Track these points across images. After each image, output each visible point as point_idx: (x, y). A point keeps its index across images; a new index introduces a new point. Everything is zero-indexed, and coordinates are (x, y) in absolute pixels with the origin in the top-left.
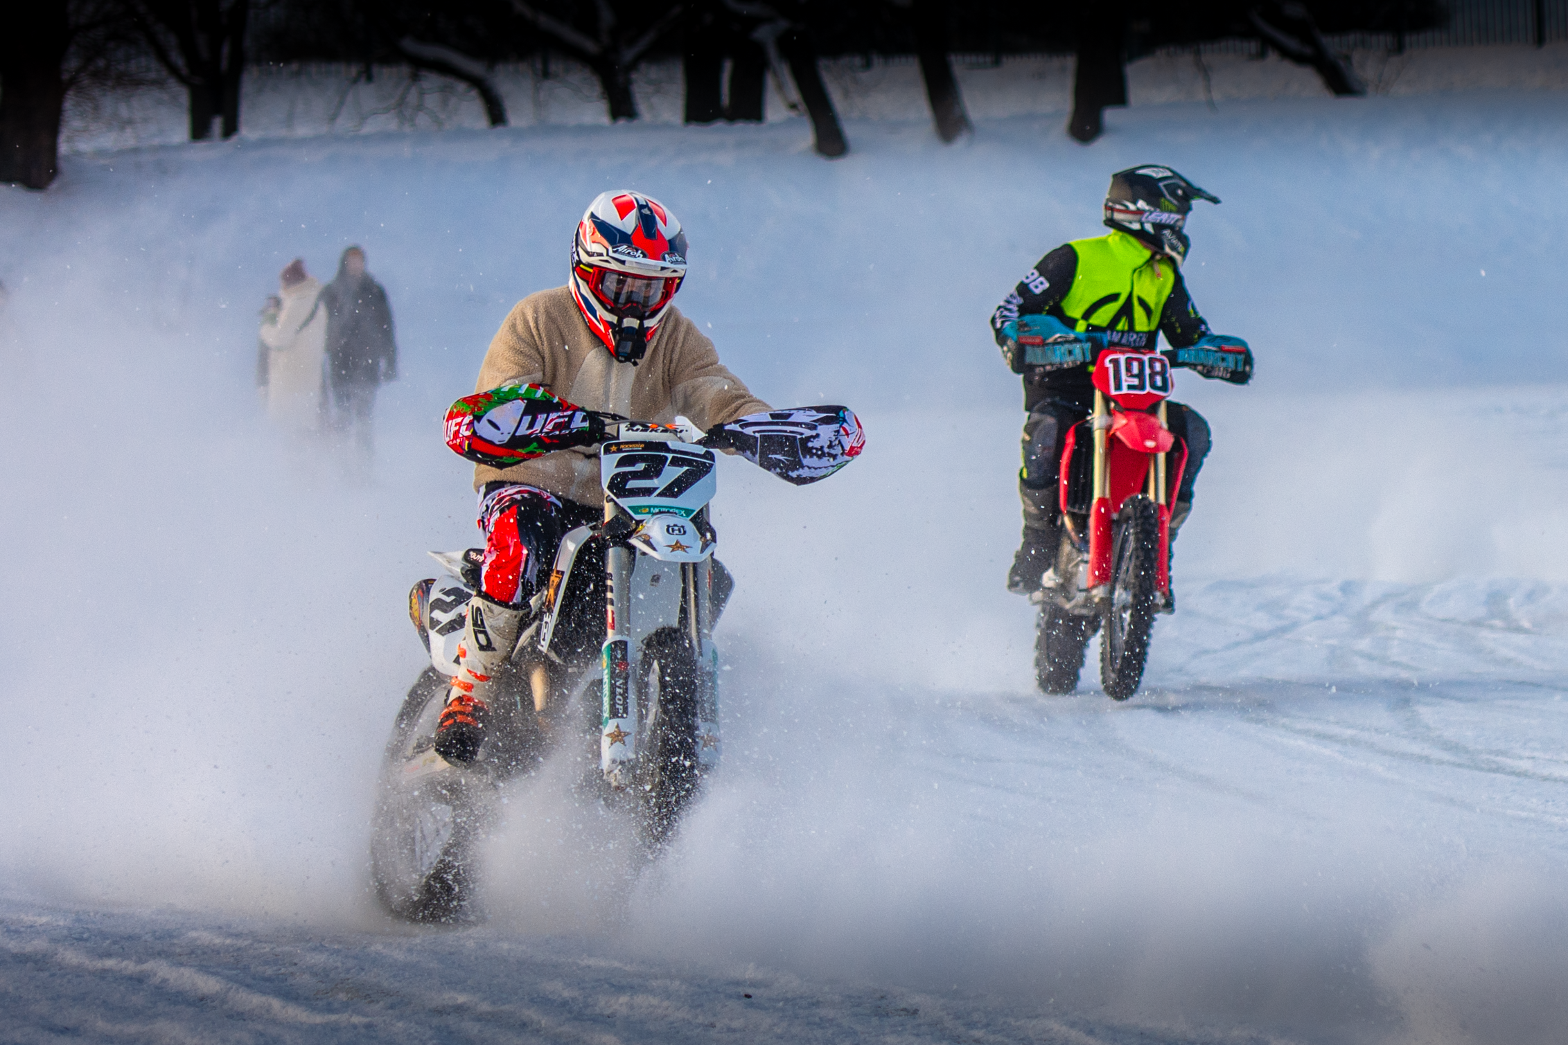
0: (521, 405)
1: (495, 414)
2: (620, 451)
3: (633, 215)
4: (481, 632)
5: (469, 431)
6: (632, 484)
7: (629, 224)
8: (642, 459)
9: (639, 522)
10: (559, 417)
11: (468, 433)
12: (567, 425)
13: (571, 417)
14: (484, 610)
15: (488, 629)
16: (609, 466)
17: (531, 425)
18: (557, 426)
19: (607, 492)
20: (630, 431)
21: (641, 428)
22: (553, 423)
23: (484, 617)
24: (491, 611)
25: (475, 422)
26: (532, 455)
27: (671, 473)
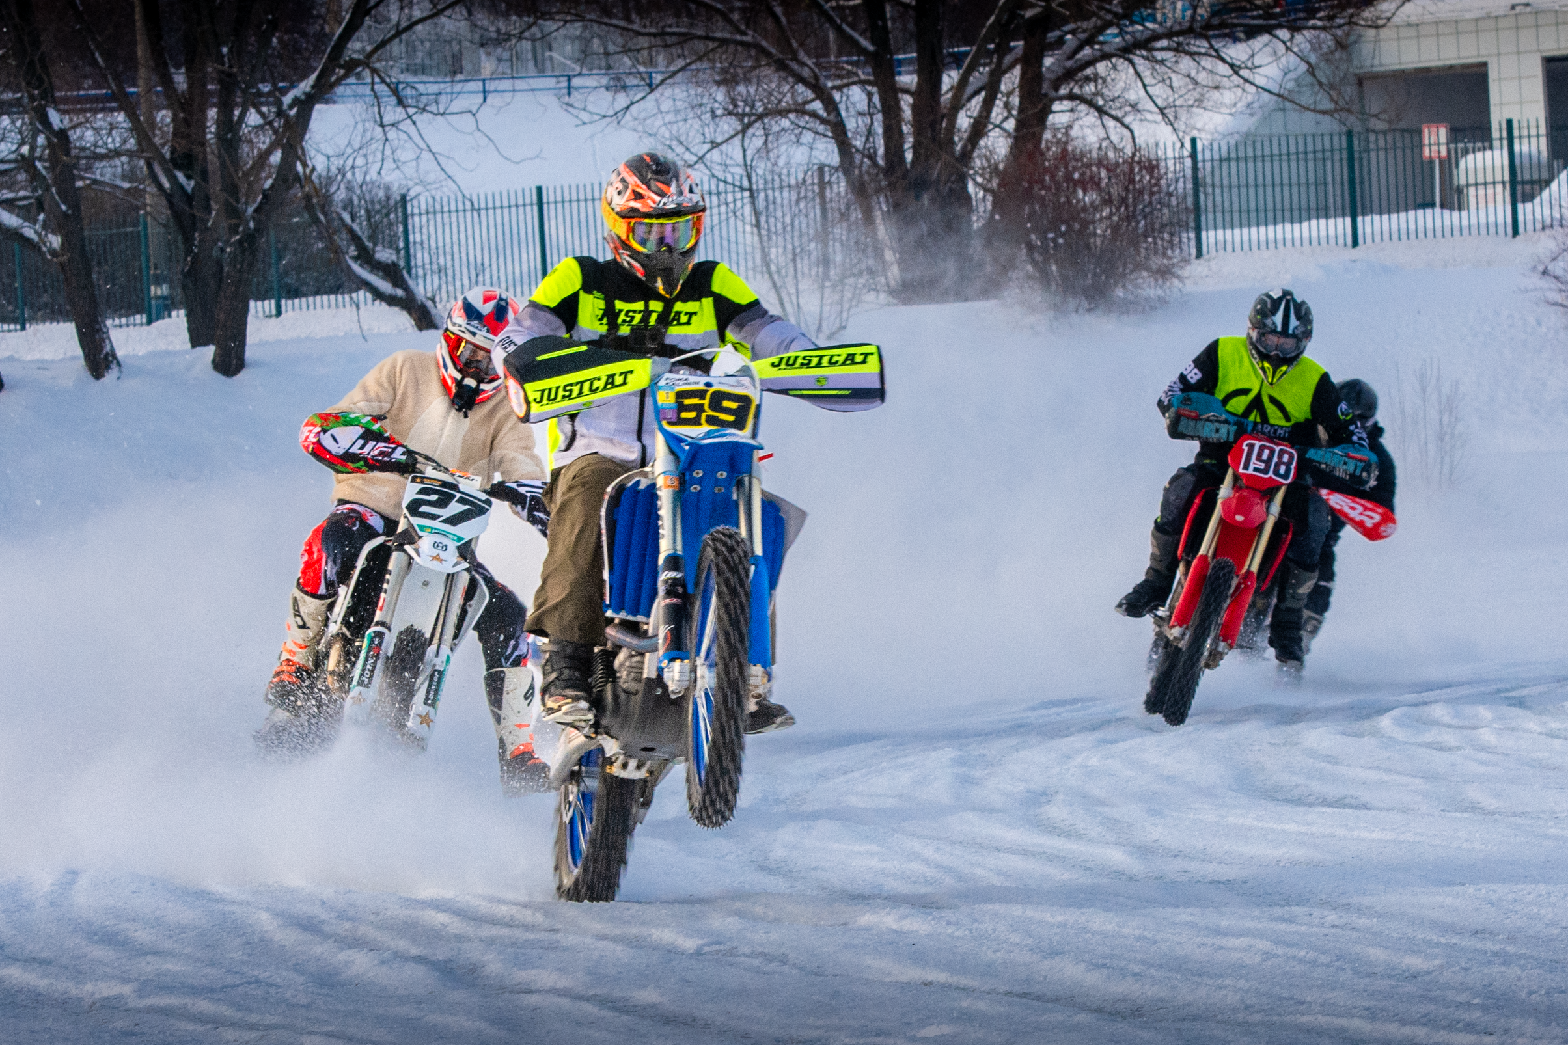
0: (359, 431)
1: (337, 431)
2: (422, 482)
5: (316, 438)
6: (424, 509)
7: (487, 309)
8: (435, 492)
9: (420, 537)
10: (385, 447)
12: (389, 454)
13: (394, 449)
16: (411, 491)
17: (362, 447)
18: (382, 453)
19: (405, 511)
20: (435, 471)
22: (379, 450)
24: (304, 601)
25: (322, 433)
26: (357, 470)
27: (455, 508)
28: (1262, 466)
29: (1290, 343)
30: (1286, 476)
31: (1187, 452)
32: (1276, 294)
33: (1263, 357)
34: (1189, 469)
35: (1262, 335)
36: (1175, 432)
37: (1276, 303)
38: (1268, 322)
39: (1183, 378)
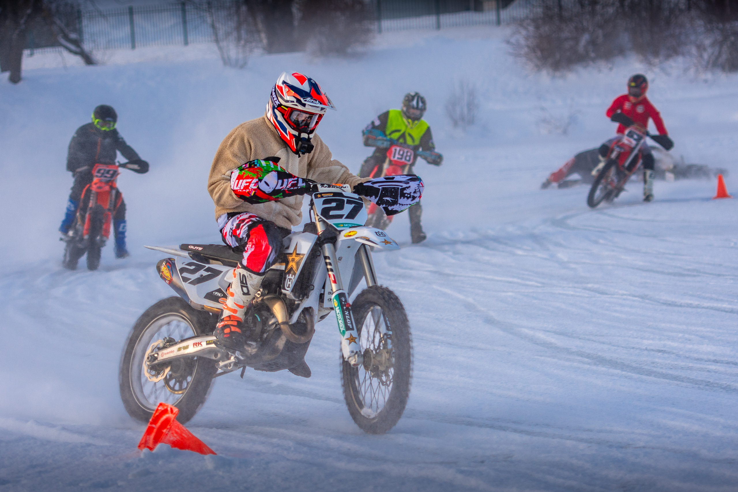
0: (275, 174)
1: (266, 178)
2: (322, 197)
3: (306, 83)
4: (245, 287)
5: (256, 186)
6: (332, 213)
7: (306, 87)
8: (332, 201)
10: (293, 181)
11: (255, 187)
12: (296, 185)
13: (297, 181)
14: (248, 276)
15: (249, 285)
16: (318, 203)
17: (282, 185)
18: (293, 185)
20: (323, 187)
21: (328, 186)
22: (291, 184)
23: (247, 279)
24: (251, 277)
25: (259, 182)
27: (348, 208)
28: (400, 157)
29: (418, 112)
30: (409, 161)
31: (370, 151)
32: (413, 94)
33: (408, 117)
34: (371, 157)
35: (407, 110)
36: (367, 144)
37: (413, 98)
38: (411, 104)
39: (373, 123)
